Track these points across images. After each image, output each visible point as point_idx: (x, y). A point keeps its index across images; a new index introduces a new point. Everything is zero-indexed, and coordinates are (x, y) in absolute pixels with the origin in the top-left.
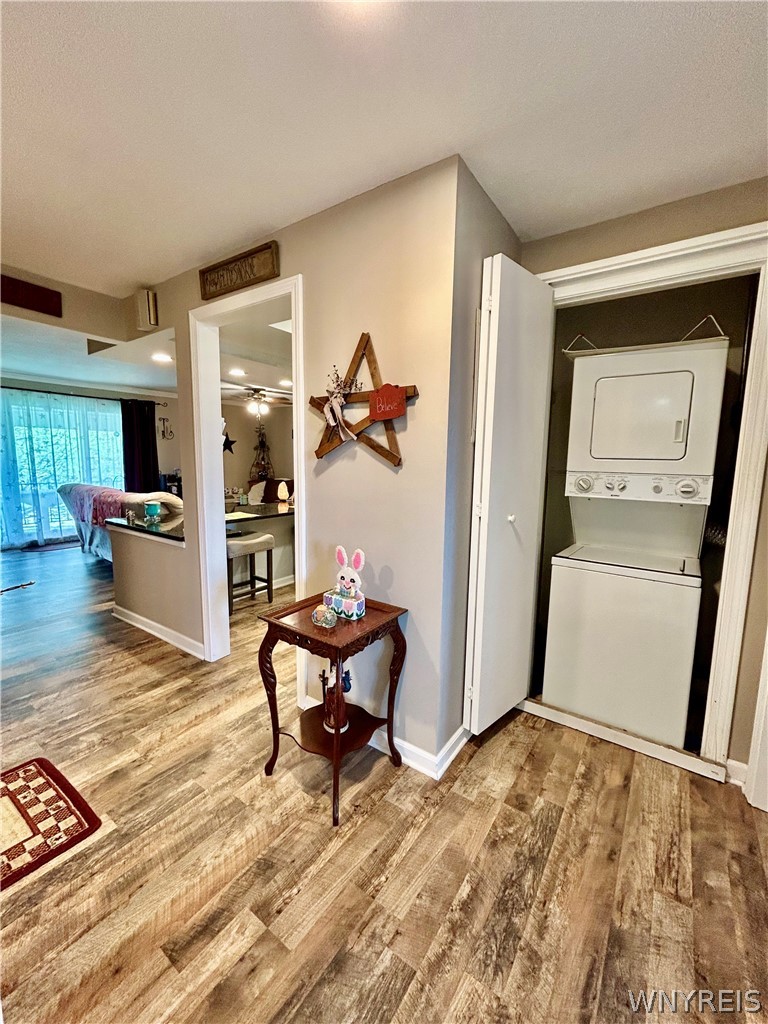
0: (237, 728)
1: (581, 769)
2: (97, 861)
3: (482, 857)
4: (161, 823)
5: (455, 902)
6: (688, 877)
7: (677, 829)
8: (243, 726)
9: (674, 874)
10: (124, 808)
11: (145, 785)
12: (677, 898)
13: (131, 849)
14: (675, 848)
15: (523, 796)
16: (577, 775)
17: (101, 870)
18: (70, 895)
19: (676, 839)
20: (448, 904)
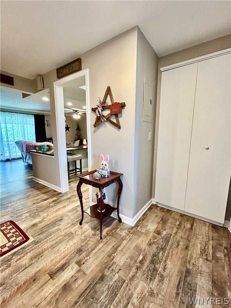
0: (71, 212)
1: (178, 223)
2: (28, 250)
3: (146, 248)
4: (48, 239)
5: (138, 261)
6: (211, 254)
7: (207, 240)
8: (73, 211)
9: (206, 253)
10: (36, 234)
11: (43, 228)
12: (207, 260)
13: (39, 246)
14: (206, 246)
15: (159, 231)
16: (176, 225)
17: (30, 252)
18: (20, 259)
19: (207, 243)
20: (136, 261)
